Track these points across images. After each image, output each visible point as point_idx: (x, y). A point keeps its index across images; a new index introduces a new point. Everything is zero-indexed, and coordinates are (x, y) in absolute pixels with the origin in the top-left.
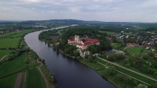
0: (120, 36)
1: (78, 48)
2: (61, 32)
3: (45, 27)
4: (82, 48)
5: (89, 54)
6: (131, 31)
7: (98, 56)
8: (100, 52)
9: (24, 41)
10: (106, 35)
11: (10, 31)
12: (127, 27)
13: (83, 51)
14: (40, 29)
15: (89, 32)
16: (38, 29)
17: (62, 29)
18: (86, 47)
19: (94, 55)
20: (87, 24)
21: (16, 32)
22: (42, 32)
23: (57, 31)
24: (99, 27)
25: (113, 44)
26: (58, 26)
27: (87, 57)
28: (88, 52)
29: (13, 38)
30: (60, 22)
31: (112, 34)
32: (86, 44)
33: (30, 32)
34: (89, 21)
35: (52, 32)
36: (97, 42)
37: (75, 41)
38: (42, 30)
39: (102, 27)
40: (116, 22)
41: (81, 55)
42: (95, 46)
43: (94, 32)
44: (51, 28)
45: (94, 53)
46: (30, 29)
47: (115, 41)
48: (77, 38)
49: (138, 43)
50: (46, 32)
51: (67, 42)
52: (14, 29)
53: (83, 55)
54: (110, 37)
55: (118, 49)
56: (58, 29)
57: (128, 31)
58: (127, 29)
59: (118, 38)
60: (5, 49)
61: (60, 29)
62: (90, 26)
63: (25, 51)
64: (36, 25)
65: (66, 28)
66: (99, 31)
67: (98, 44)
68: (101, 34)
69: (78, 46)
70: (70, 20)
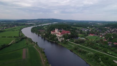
0: (86, 30)
1: (57, 36)
2: (46, 27)
3: (35, 24)
4: (59, 36)
5: (63, 39)
6: (94, 27)
7: (69, 41)
8: (71, 38)
9: (22, 33)
10: (76, 29)
11: (11, 27)
12: (92, 24)
13: (60, 38)
14: (31, 25)
15: (64, 27)
16: (29, 26)
17: (46, 25)
18: (62, 36)
19: (67, 40)
20: (64, 22)
21: (15, 27)
22: (33, 27)
23: (43, 27)
24: (72, 24)
25: (80, 34)
26: (43, 24)
27: (62, 41)
28: (63, 38)
29: (14, 31)
30: (45, 21)
31: (81, 28)
32: (62, 34)
33: (25, 27)
34: (66, 20)
35: (39, 27)
36: (69, 33)
37: (55, 33)
38: (32, 26)
39: (75, 24)
40: (85, 21)
41: (59, 40)
42: (68, 35)
43: (68, 27)
44: (39, 25)
45: (67, 39)
46: (24, 26)
47: (81, 33)
48: (56, 31)
49: (96, 34)
50: (36, 27)
51: (51, 33)
52: (13, 25)
53: (60, 40)
54: (78, 30)
55: (82, 37)
56: (44, 26)
57: (92, 27)
58: (92, 25)
59: (84, 31)
60: (12, 37)
61: (45, 25)
62: (66, 23)
63: (24, 38)
64: (27, 22)
65: (49, 24)
66: (72, 27)
67: (70, 34)
68: (72, 28)
69: (57, 35)
70: (52, 19)
